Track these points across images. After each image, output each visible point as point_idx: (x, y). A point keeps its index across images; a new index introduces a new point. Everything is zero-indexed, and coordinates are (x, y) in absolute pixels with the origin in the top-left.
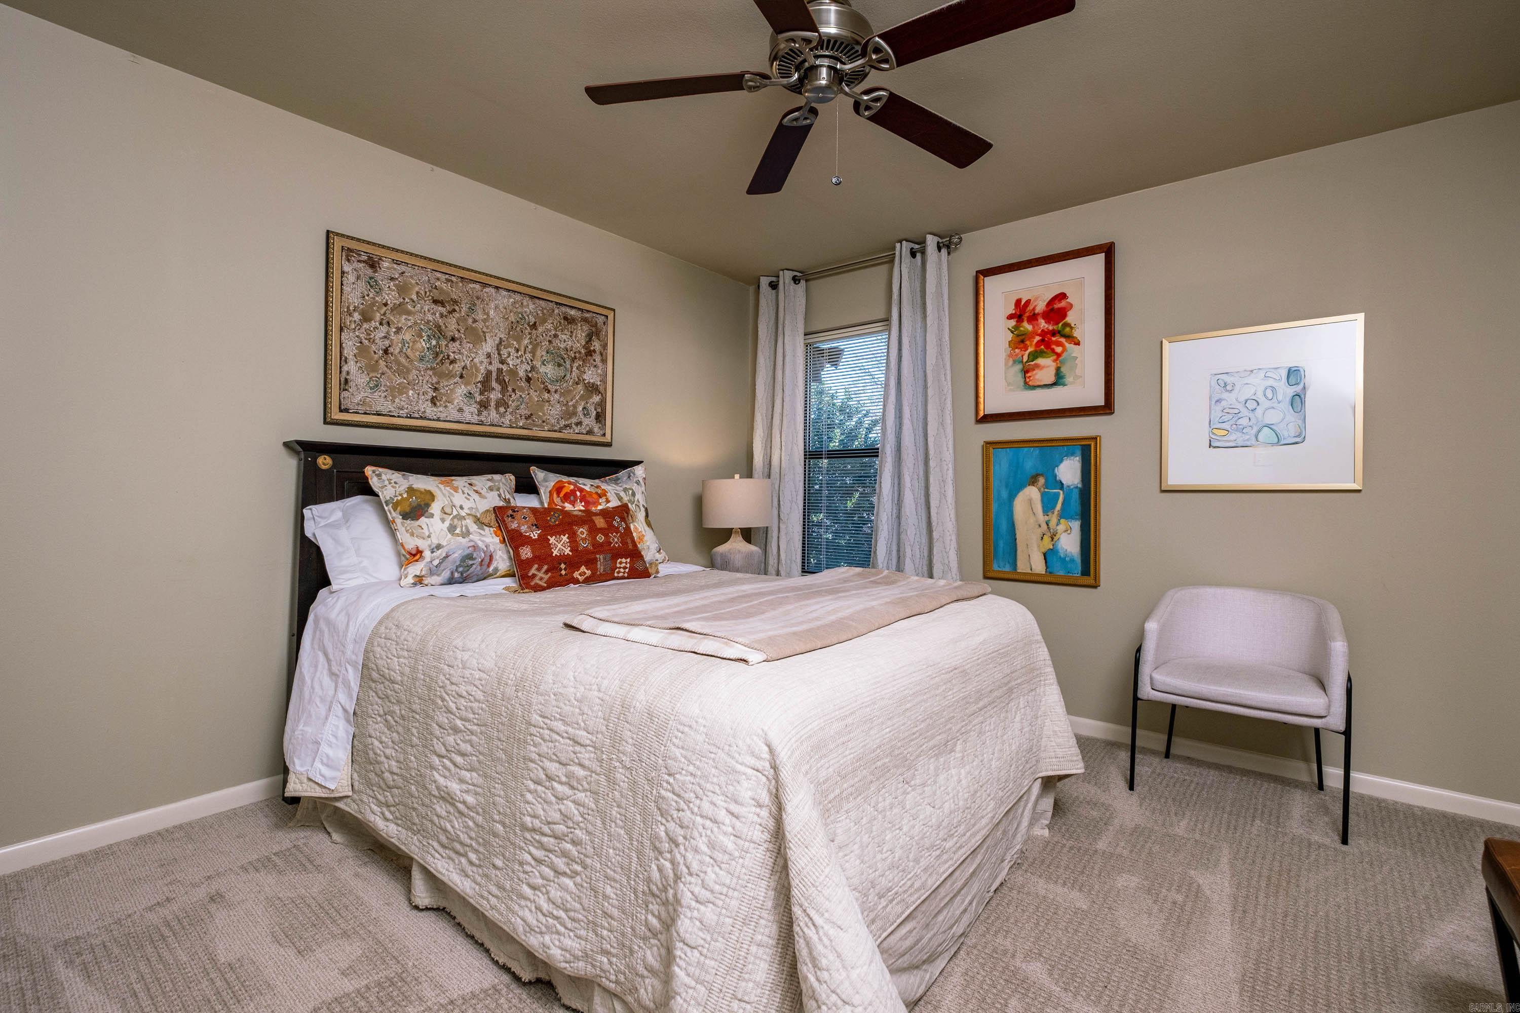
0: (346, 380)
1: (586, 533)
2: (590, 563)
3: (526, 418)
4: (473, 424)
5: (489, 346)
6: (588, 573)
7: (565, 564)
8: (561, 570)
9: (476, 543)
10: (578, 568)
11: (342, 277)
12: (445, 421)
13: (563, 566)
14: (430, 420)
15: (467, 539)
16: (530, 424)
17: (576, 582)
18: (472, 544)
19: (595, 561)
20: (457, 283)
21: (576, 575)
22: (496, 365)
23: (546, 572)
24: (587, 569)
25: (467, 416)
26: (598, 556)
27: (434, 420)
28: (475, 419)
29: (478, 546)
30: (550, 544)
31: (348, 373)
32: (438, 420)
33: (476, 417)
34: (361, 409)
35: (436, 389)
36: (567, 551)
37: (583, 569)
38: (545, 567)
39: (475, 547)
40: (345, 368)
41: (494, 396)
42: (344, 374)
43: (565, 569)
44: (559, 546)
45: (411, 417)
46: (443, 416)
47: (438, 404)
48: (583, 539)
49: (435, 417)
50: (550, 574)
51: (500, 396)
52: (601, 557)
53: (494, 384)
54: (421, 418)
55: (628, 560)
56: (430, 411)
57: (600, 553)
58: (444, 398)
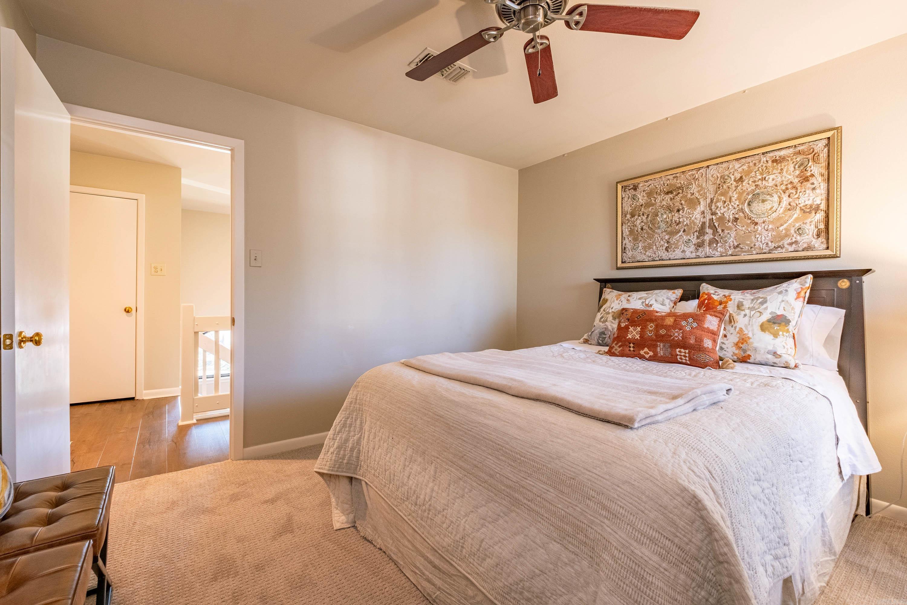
0: (625, 247)
1: (654, 327)
2: (653, 347)
3: (734, 248)
4: (692, 258)
5: (701, 207)
6: (651, 353)
7: (633, 344)
8: (630, 347)
9: (607, 326)
10: (643, 349)
11: (622, 200)
12: (673, 260)
13: (632, 345)
14: (665, 260)
15: (604, 324)
16: (739, 251)
17: (642, 357)
18: (605, 327)
19: (656, 346)
20: (680, 176)
21: (642, 352)
22: (708, 217)
23: (620, 347)
24: (650, 351)
25: (688, 254)
26: (659, 343)
27: (667, 260)
28: (694, 255)
29: (608, 328)
30: (628, 331)
31: (625, 244)
32: (670, 259)
33: (694, 254)
34: (631, 260)
35: (668, 242)
36: (638, 337)
37: (646, 350)
38: (620, 344)
39: (606, 329)
40: (624, 242)
41: (707, 238)
42: (623, 245)
43: (633, 347)
44: (634, 333)
45: (654, 261)
46: (672, 257)
47: (669, 250)
48: (650, 331)
49: (667, 258)
50: (621, 348)
51: (712, 236)
52: (662, 344)
53: (708, 230)
54: (660, 260)
55: (687, 351)
56: (665, 255)
57: (661, 341)
58: (673, 246)
